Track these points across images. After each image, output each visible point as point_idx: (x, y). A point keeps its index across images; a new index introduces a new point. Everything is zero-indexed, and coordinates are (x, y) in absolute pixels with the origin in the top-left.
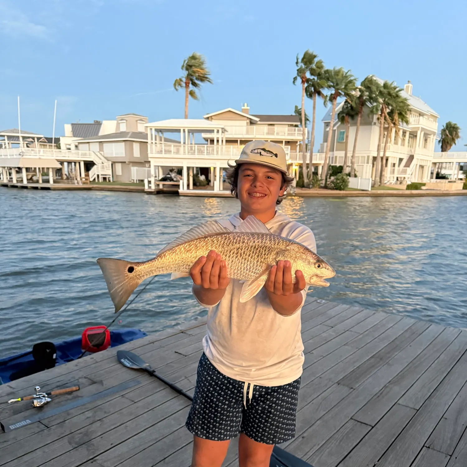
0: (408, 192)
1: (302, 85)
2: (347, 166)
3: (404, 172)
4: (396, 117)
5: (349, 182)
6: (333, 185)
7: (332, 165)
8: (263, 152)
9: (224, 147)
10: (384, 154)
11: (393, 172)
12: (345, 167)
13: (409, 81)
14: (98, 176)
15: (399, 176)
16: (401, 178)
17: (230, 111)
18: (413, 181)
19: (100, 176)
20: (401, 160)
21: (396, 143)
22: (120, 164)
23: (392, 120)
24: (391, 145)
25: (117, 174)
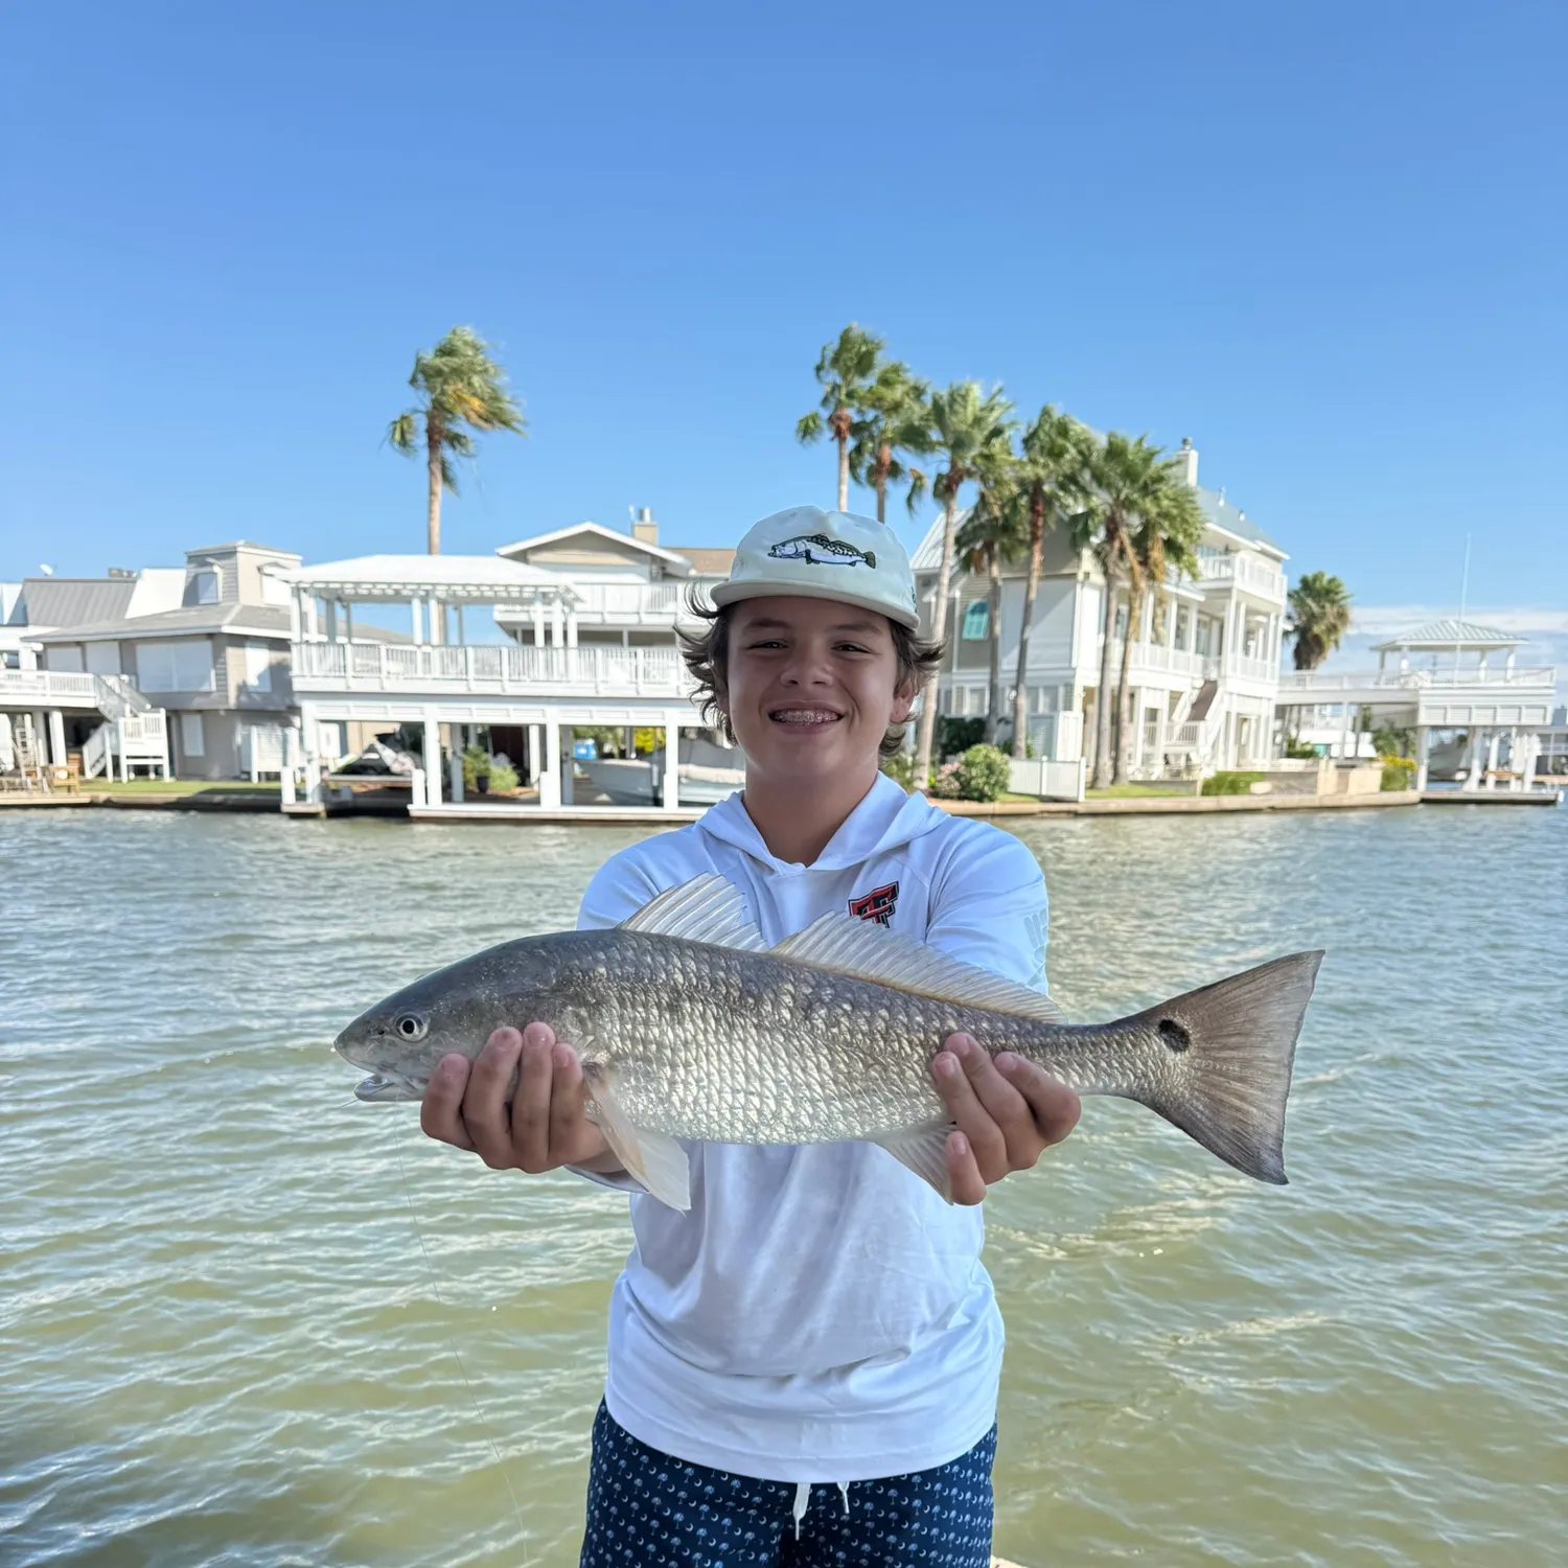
0: (1209, 803)
1: (836, 443)
2: (1000, 721)
3: (1190, 735)
4: (1157, 554)
5: (1009, 772)
6: (957, 784)
7: (947, 716)
8: (817, 551)
9: (573, 654)
10: (1122, 679)
11: (1151, 737)
12: (994, 721)
13: (1185, 442)
14: (116, 760)
15: (1171, 751)
16: (1178, 756)
17: (590, 534)
18: (1221, 768)
19: (124, 763)
20: (1175, 697)
21: (1157, 640)
22: (198, 718)
23: (1144, 562)
24: (1143, 651)
25: (189, 752)
